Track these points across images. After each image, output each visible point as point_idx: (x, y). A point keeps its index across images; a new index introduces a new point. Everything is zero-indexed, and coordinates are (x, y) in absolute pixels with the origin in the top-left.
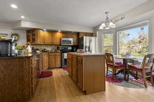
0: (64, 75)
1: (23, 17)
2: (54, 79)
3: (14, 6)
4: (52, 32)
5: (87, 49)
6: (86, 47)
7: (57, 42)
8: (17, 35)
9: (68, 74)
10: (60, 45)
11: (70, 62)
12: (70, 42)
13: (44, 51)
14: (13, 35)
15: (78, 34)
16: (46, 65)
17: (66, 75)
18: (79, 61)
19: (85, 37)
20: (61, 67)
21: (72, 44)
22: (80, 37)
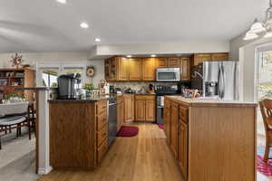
0: (157, 137)
1: (97, 40)
2: (140, 142)
3: (84, 25)
4: (141, 59)
5: (212, 90)
6: (208, 85)
7: (150, 76)
8: (93, 68)
9: (164, 137)
10: (155, 81)
11: (168, 114)
12: (174, 74)
13: (128, 92)
14: (88, 68)
15: (191, 57)
16: (130, 115)
17: (161, 139)
18: (182, 114)
19: (206, 64)
20: (155, 122)
21: (178, 80)
22: (196, 63)
